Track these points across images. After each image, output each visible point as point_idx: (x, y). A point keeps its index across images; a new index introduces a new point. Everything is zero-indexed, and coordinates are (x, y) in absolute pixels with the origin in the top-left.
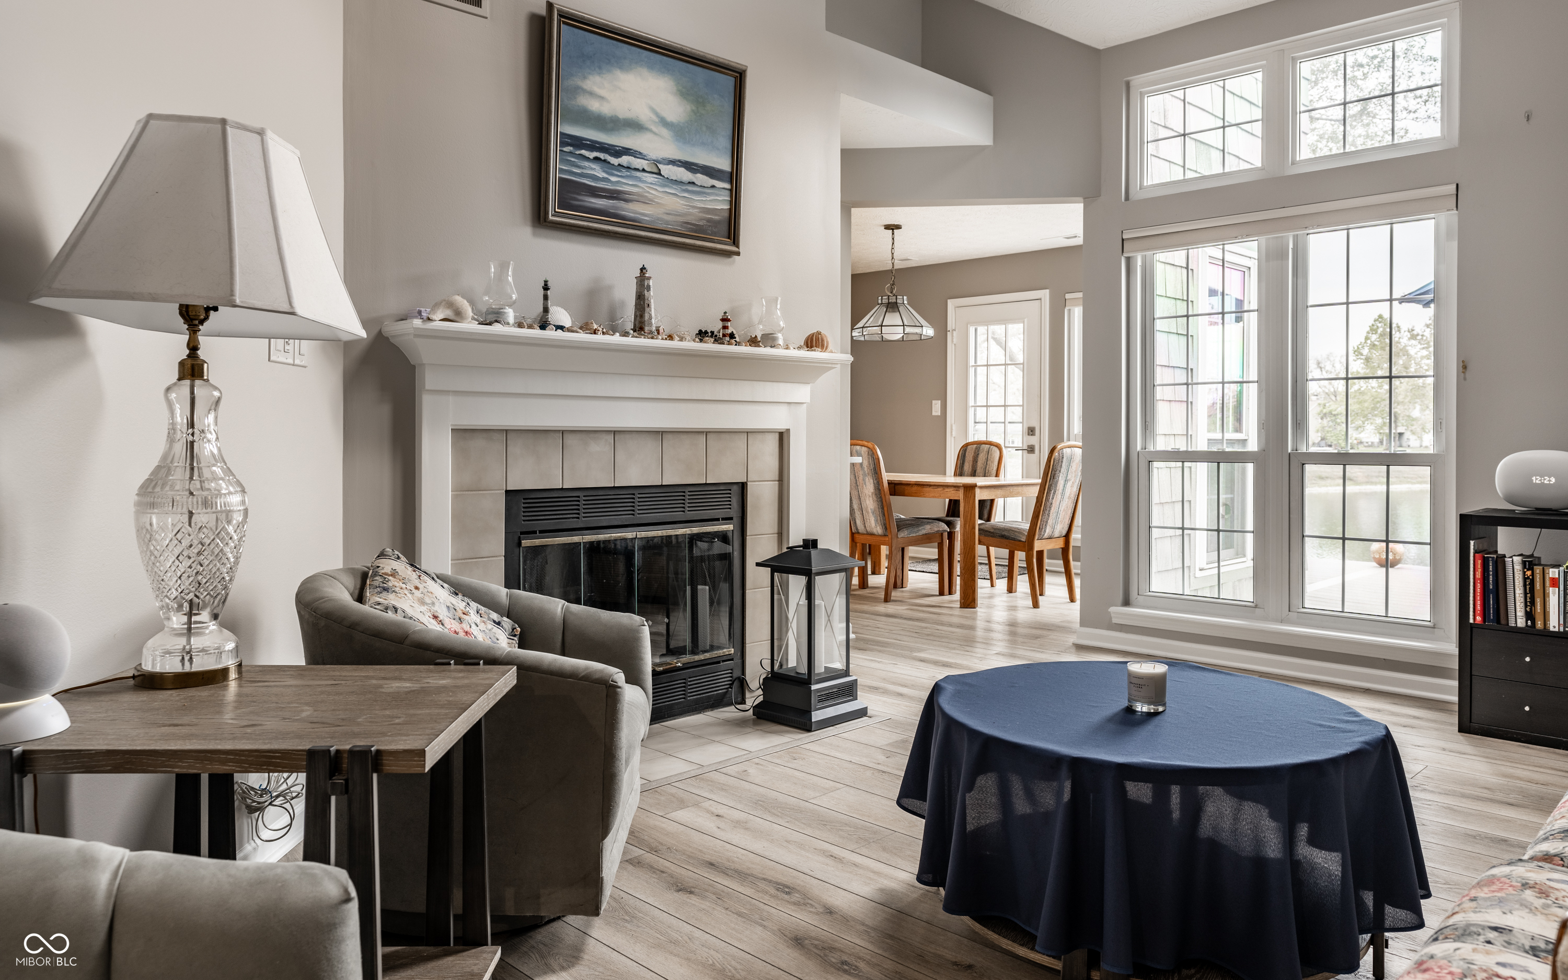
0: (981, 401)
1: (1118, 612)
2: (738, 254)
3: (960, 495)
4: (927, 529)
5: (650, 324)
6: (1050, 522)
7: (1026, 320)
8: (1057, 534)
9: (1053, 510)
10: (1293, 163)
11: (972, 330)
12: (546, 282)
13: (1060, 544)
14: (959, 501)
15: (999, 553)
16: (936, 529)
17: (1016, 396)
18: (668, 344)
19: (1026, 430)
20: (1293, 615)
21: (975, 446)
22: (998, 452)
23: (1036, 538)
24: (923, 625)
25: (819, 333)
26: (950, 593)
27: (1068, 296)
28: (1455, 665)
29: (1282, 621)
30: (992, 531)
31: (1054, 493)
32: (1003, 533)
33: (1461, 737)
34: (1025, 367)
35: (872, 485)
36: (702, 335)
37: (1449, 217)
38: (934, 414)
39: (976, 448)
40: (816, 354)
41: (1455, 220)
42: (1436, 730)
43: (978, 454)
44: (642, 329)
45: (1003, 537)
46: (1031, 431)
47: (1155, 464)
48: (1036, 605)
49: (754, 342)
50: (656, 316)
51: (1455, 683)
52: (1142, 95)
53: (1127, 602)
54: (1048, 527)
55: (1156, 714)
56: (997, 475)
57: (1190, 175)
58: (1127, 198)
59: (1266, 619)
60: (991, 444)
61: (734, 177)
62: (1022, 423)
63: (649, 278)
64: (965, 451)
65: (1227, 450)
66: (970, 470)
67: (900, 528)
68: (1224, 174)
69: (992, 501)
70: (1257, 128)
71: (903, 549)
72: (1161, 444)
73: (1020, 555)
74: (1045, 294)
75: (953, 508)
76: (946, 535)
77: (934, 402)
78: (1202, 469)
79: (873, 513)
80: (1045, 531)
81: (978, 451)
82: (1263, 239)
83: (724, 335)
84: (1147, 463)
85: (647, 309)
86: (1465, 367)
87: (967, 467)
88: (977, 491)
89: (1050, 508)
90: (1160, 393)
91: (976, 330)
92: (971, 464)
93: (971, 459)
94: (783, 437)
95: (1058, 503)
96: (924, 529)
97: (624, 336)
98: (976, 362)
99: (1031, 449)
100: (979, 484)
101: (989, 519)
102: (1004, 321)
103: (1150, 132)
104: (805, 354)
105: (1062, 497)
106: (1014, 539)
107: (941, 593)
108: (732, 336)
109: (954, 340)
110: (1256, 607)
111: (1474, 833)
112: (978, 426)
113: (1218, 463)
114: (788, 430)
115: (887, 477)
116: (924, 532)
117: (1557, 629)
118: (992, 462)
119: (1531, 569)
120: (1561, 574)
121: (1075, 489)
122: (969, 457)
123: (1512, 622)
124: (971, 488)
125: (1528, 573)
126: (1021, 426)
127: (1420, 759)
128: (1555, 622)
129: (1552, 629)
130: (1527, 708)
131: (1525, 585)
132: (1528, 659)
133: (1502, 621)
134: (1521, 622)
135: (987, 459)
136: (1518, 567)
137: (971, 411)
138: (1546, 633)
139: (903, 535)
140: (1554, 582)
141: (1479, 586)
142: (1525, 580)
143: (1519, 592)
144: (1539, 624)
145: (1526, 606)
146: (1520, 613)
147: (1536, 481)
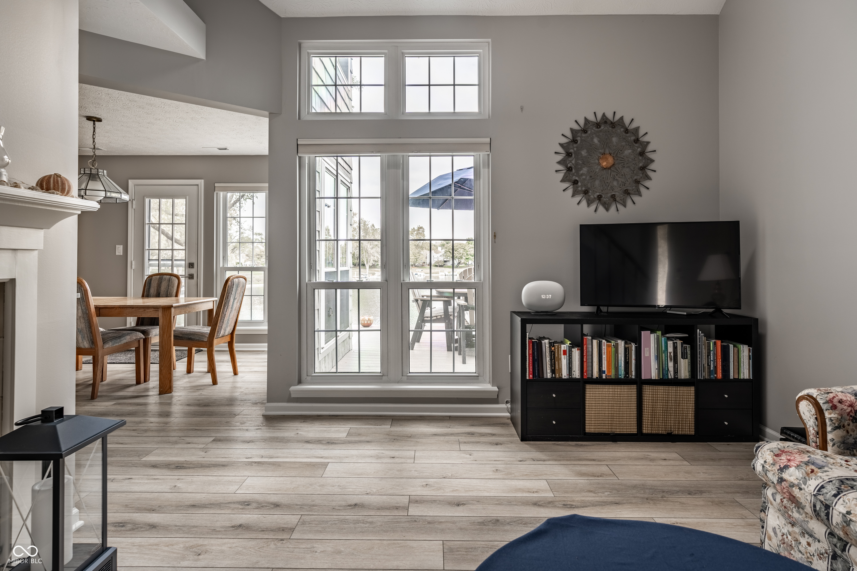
0: (154, 246)
1: (297, 389)
3: (158, 313)
4: (127, 339)
6: (224, 327)
7: (187, 197)
8: (226, 334)
9: (226, 319)
10: (404, 113)
11: (147, 200)
13: (228, 339)
14: (158, 318)
16: (134, 338)
19: (187, 265)
20: (404, 378)
21: (159, 276)
22: (177, 280)
23: (215, 338)
26: (145, 381)
27: (219, 185)
29: (399, 382)
30: (181, 336)
31: (227, 308)
32: (190, 337)
38: (117, 254)
39: (160, 278)
43: (161, 282)
46: (191, 265)
47: (317, 291)
48: (213, 381)
52: (309, 54)
53: (300, 382)
54: (222, 330)
57: (339, 110)
58: (300, 119)
59: (389, 382)
60: (170, 275)
62: (185, 260)
64: (151, 279)
65: (363, 281)
66: (155, 293)
67: (105, 341)
68: (359, 113)
72: (319, 277)
74: (201, 182)
76: (141, 341)
77: (117, 246)
80: (220, 333)
81: (161, 280)
82: (383, 156)
84: (313, 290)
86: (495, 236)
87: (153, 291)
88: (173, 310)
89: (224, 317)
91: (150, 201)
92: (156, 288)
93: (156, 286)
95: (229, 314)
96: (125, 339)
99: (191, 277)
100: (174, 305)
102: (172, 196)
105: (231, 311)
106: (198, 341)
107: (138, 382)
109: (134, 206)
110: (383, 376)
113: (359, 289)
116: (125, 341)
117: (566, 378)
118: (173, 287)
119: (554, 346)
120: (568, 348)
121: (239, 304)
122: (154, 284)
123: (545, 377)
124: (168, 309)
125: (553, 348)
126: (183, 262)
127: (536, 474)
128: (565, 374)
129: (563, 377)
130: (554, 422)
131: (551, 356)
132: (554, 395)
133: (541, 376)
134: (549, 376)
135: (169, 286)
136: (547, 346)
137: (146, 253)
138: (561, 380)
139: (107, 346)
140: (565, 352)
141: (531, 358)
142: (551, 351)
143: (548, 359)
144: (557, 376)
145: (551, 367)
146: (549, 371)
147: (543, 297)
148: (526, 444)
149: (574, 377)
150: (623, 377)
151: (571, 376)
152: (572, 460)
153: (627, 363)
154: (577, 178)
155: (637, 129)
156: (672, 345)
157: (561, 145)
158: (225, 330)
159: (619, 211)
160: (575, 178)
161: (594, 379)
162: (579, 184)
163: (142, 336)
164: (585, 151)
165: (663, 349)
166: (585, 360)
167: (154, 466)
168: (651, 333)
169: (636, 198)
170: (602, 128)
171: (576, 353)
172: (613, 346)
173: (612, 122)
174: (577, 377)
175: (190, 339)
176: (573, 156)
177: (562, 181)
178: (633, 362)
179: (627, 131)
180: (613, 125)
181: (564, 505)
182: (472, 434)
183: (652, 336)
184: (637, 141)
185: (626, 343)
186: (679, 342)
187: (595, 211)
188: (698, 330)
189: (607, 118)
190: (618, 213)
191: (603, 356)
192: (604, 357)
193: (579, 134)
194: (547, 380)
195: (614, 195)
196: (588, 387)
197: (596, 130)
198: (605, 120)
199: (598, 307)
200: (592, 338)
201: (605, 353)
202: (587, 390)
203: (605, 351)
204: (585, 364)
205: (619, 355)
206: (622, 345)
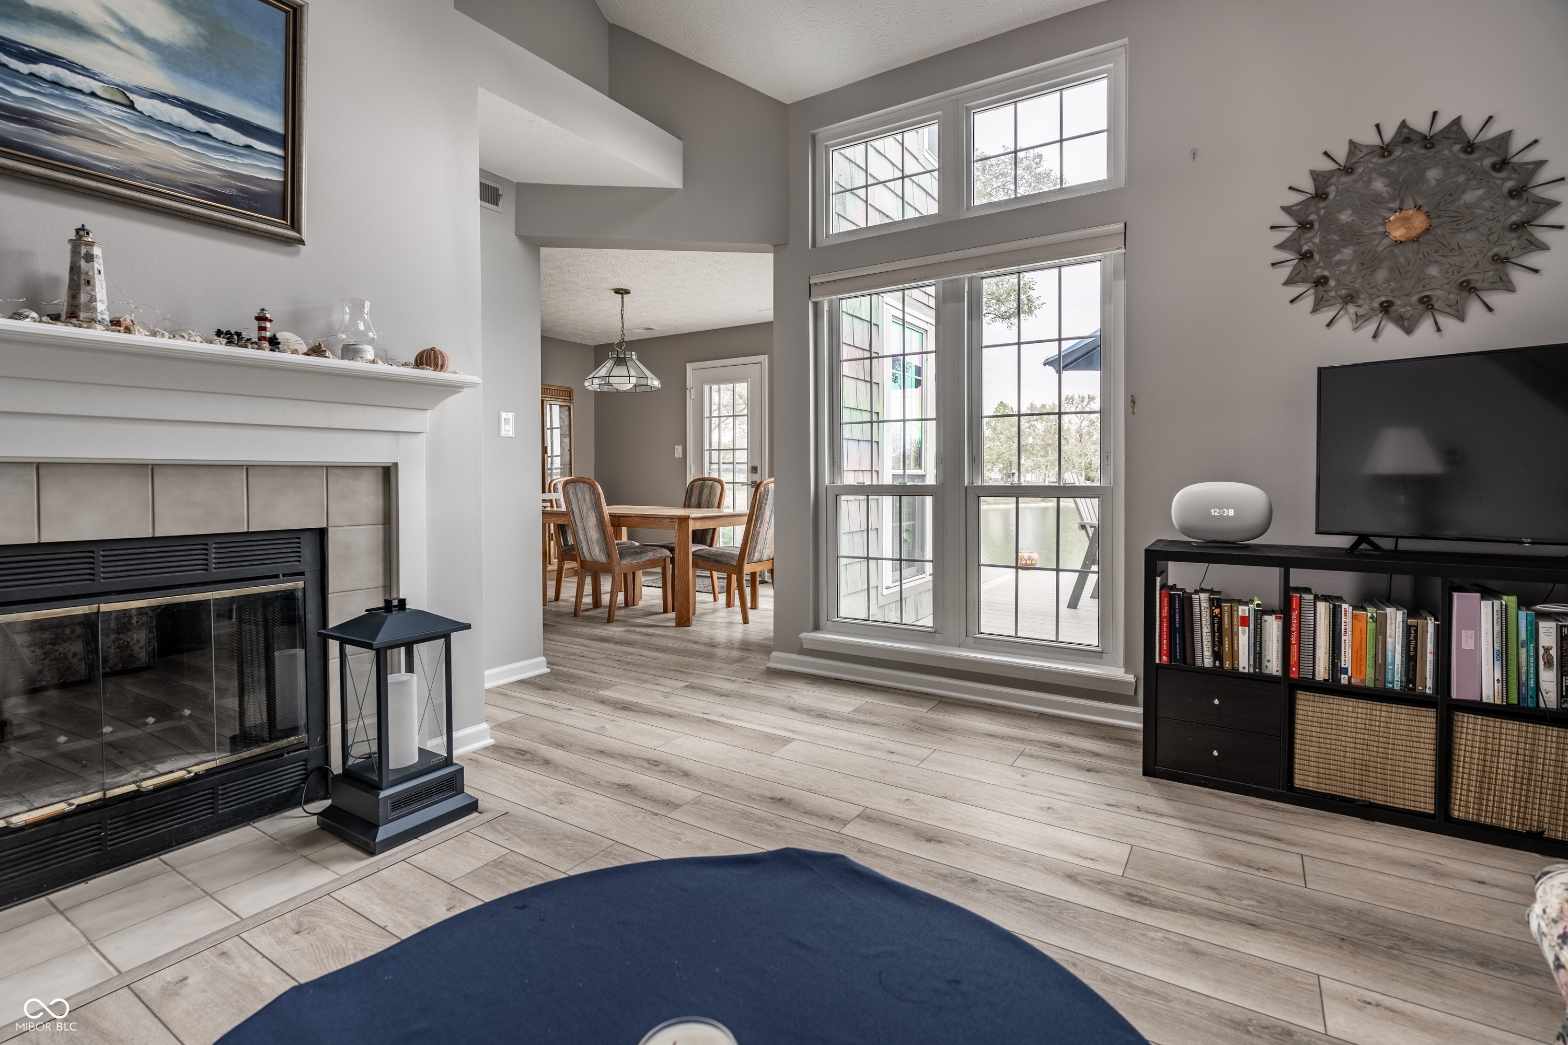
0: (714, 446)
1: (809, 637)
2: (300, 243)
3: (675, 526)
4: (650, 556)
6: (758, 548)
7: (749, 380)
8: (765, 557)
10: (968, 209)
11: (707, 388)
13: (767, 568)
16: (659, 555)
17: (742, 442)
19: (749, 469)
20: (970, 640)
21: (701, 481)
22: (720, 487)
23: (746, 562)
24: (630, 649)
25: (437, 349)
26: (672, 610)
29: (960, 647)
31: (761, 523)
32: (718, 558)
33: (1149, 784)
34: (751, 417)
35: (594, 518)
36: (222, 337)
37: (1116, 258)
38: (676, 456)
39: (702, 484)
40: (435, 375)
41: (1120, 258)
42: (1121, 773)
43: (703, 489)
45: (722, 561)
46: (754, 470)
47: (843, 498)
48: (745, 621)
52: (827, 148)
53: (816, 628)
54: (756, 552)
56: (719, 507)
57: (872, 222)
58: (813, 246)
59: (944, 644)
60: (714, 480)
62: (747, 463)
64: (693, 486)
66: (697, 502)
67: (622, 556)
68: (903, 221)
69: (714, 530)
70: (933, 178)
71: (634, 573)
72: (849, 479)
74: (765, 359)
76: (668, 560)
77: (676, 448)
78: (888, 502)
79: (597, 543)
80: (754, 556)
81: (704, 487)
82: (940, 283)
84: (835, 496)
86: (1133, 402)
88: (691, 522)
89: (758, 536)
91: (710, 388)
92: (697, 497)
93: (697, 494)
94: (388, 473)
95: (765, 531)
96: (647, 556)
98: (710, 414)
99: (751, 485)
100: (698, 516)
101: (711, 545)
102: (733, 380)
103: (837, 185)
106: (729, 564)
107: (665, 611)
108: (273, 340)
109: (692, 397)
110: (936, 632)
112: (712, 466)
113: (900, 496)
114: (396, 465)
115: (608, 510)
116: (646, 558)
117: (1246, 671)
118: (715, 496)
119: (1219, 606)
120: (1252, 613)
122: (696, 492)
123: (1199, 663)
124: (685, 520)
125: (1217, 611)
126: (746, 466)
127: (1121, 832)
128: (1244, 663)
129: (1241, 670)
130: (1215, 753)
131: (1212, 624)
132: (1216, 702)
133: (1189, 660)
134: (1208, 662)
135: (710, 493)
136: (1205, 605)
137: (707, 454)
138: (1234, 674)
139: (624, 562)
140: (1244, 621)
141: (1165, 624)
142: (1213, 617)
143: (1206, 630)
144: (1227, 665)
145: (1214, 645)
146: (1207, 653)
147: (1215, 512)
148: (1149, 781)
149: (1266, 671)
150: (1396, 688)
151: (1260, 668)
152: (1224, 828)
153: (1411, 660)
155: (1504, 137)
157: (1286, 209)
158: (762, 553)
159: (1444, 331)
161: (1319, 682)
162: (1331, 284)
163: (668, 553)
164: (1348, 212)
166: (1293, 640)
167: (603, 702)
168: (1484, 599)
169: (1496, 298)
170: (1397, 153)
171: (1273, 626)
172: (1372, 618)
173: (1424, 138)
174: (1275, 673)
175: (717, 561)
176: (1316, 227)
177: (1287, 283)
178: (1431, 657)
179: (1470, 148)
180: (1428, 141)
181: (1129, 894)
182: (1057, 746)
183: (1486, 604)
184: (1503, 164)
185: (1410, 615)
187: (1374, 336)
189: (1412, 130)
190: (1441, 333)
191: (1343, 638)
192: (1346, 639)
193: (1333, 180)
194: (1203, 671)
195: (1427, 296)
196: (1302, 696)
197: (1381, 161)
198: (1405, 134)
199: (1363, 538)
200: (1317, 598)
201: (1349, 632)
202: (1298, 702)
203: (1349, 628)
204: (1294, 650)
205: (1389, 641)
206: (1396, 618)
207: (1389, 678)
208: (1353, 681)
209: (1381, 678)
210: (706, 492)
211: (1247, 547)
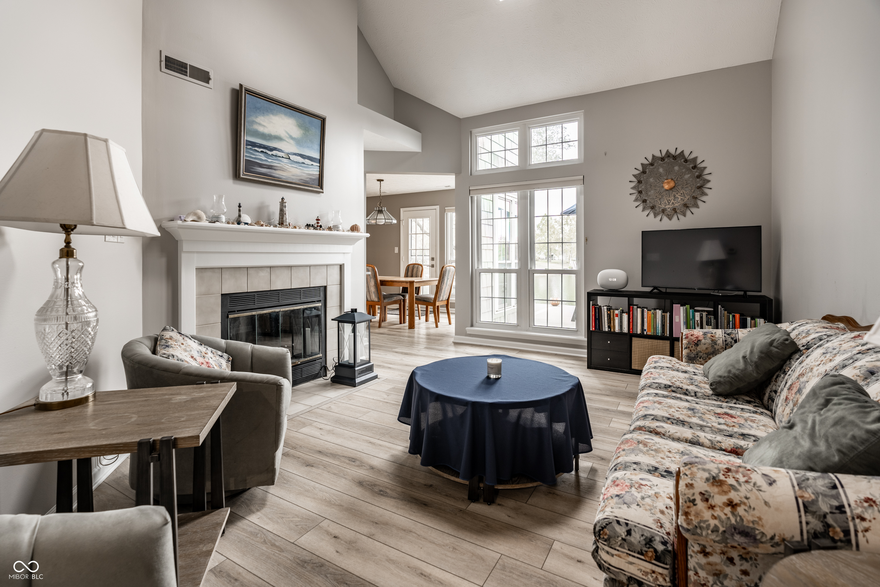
0: (413, 247)
1: (469, 329)
2: (323, 192)
3: (408, 286)
4: (395, 298)
5: (286, 222)
6: (442, 295)
7: (430, 217)
8: (444, 299)
10: (529, 165)
11: (410, 220)
12: (240, 204)
13: (445, 303)
14: (407, 288)
15: (422, 307)
16: (399, 298)
17: (427, 245)
18: (294, 230)
19: (431, 259)
20: (531, 329)
22: (421, 268)
23: (437, 301)
24: (395, 337)
25: (356, 225)
26: (404, 323)
27: (446, 208)
28: (586, 344)
29: (527, 331)
30: (420, 298)
31: (443, 284)
32: (424, 299)
33: (588, 370)
34: (430, 234)
35: (374, 282)
36: (308, 226)
37: (581, 187)
38: (395, 252)
39: (412, 266)
40: (355, 234)
41: (583, 188)
42: (580, 368)
44: (282, 224)
45: (424, 301)
46: (433, 259)
47: (482, 273)
48: (437, 326)
49: (330, 229)
50: (289, 218)
51: (586, 351)
52: (476, 136)
53: (472, 326)
55: (498, 379)
56: (421, 277)
57: (493, 167)
58: (471, 175)
59: (521, 330)
60: (418, 264)
61: (321, 161)
62: (429, 256)
63: (285, 202)
64: (408, 268)
65: (507, 268)
66: (411, 275)
67: (384, 298)
68: (505, 167)
69: (419, 287)
70: (516, 152)
71: (385, 307)
72: (484, 266)
73: (430, 308)
74: (437, 207)
75: (405, 290)
76: (402, 301)
77: (395, 248)
78: (496, 275)
79: (375, 293)
80: (440, 298)
81: (413, 268)
82: (519, 192)
83: (317, 226)
84: (479, 274)
85: (285, 215)
86: (587, 240)
87: (409, 274)
88: (415, 284)
89: (442, 289)
90: (483, 247)
92: (411, 273)
93: (411, 271)
94: (341, 267)
95: (444, 288)
97: (275, 227)
98: (411, 232)
99: (433, 266)
100: (415, 281)
101: (418, 294)
102: (422, 217)
103: (480, 151)
104: (351, 233)
105: (446, 286)
106: (428, 302)
107: (401, 323)
108: (321, 226)
109: (403, 224)
110: (518, 326)
111: (598, 408)
112: (413, 257)
113: (504, 273)
114: (344, 264)
115: (380, 278)
117: (618, 332)
118: (419, 272)
119: (610, 311)
120: (619, 313)
121: (451, 282)
123: (604, 330)
124: (412, 283)
125: (609, 312)
128: (617, 329)
129: (616, 331)
130: (609, 359)
131: (608, 317)
132: (609, 342)
133: (601, 329)
134: (607, 330)
135: (417, 271)
136: (606, 310)
137: (410, 251)
138: (614, 333)
139: (385, 301)
140: (617, 315)
141: (593, 317)
142: (608, 314)
143: (606, 319)
144: (612, 330)
145: (608, 324)
146: (606, 326)
147: (610, 280)
149: (623, 332)
150: (660, 335)
151: (622, 330)
153: (663, 326)
154: (646, 198)
155: (695, 159)
156: (699, 315)
157: (634, 176)
158: (443, 297)
159: (680, 220)
160: (644, 198)
161: (638, 334)
162: (648, 202)
163: (402, 298)
164: (652, 178)
165: (691, 317)
166: (631, 321)
168: (681, 306)
169: (694, 210)
170: (666, 160)
171: (625, 316)
172: (653, 313)
173: (673, 156)
174: (626, 332)
176: (643, 182)
177: (634, 201)
178: (668, 325)
179: (686, 161)
180: (675, 157)
183: (682, 308)
184: (695, 167)
185: (663, 312)
186: (704, 314)
187: (661, 220)
188: (720, 306)
189: (670, 153)
190: (679, 221)
192: (645, 320)
193: (648, 167)
194: (605, 332)
195: (675, 208)
196: (634, 339)
197: (662, 162)
198: (668, 154)
199: (655, 288)
200: (638, 307)
201: (646, 318)
202: (633, 341)
203: (646, 316)
204: (631, 324)
205: (657, 320)
206: (659, 313)
207: (658, 332)
208: (648, 333)
209: (655, 332)
210: (415, 270)
211: (621, 291)
